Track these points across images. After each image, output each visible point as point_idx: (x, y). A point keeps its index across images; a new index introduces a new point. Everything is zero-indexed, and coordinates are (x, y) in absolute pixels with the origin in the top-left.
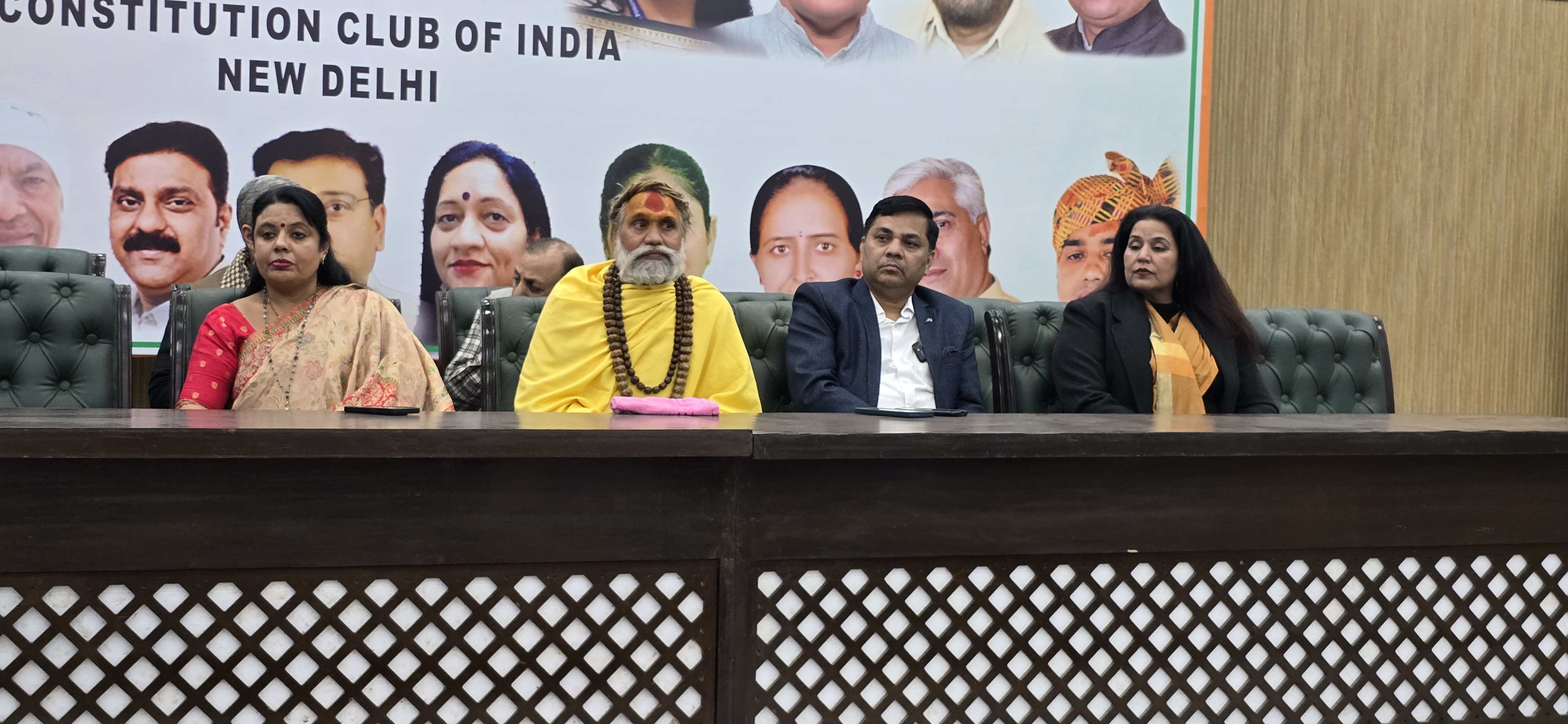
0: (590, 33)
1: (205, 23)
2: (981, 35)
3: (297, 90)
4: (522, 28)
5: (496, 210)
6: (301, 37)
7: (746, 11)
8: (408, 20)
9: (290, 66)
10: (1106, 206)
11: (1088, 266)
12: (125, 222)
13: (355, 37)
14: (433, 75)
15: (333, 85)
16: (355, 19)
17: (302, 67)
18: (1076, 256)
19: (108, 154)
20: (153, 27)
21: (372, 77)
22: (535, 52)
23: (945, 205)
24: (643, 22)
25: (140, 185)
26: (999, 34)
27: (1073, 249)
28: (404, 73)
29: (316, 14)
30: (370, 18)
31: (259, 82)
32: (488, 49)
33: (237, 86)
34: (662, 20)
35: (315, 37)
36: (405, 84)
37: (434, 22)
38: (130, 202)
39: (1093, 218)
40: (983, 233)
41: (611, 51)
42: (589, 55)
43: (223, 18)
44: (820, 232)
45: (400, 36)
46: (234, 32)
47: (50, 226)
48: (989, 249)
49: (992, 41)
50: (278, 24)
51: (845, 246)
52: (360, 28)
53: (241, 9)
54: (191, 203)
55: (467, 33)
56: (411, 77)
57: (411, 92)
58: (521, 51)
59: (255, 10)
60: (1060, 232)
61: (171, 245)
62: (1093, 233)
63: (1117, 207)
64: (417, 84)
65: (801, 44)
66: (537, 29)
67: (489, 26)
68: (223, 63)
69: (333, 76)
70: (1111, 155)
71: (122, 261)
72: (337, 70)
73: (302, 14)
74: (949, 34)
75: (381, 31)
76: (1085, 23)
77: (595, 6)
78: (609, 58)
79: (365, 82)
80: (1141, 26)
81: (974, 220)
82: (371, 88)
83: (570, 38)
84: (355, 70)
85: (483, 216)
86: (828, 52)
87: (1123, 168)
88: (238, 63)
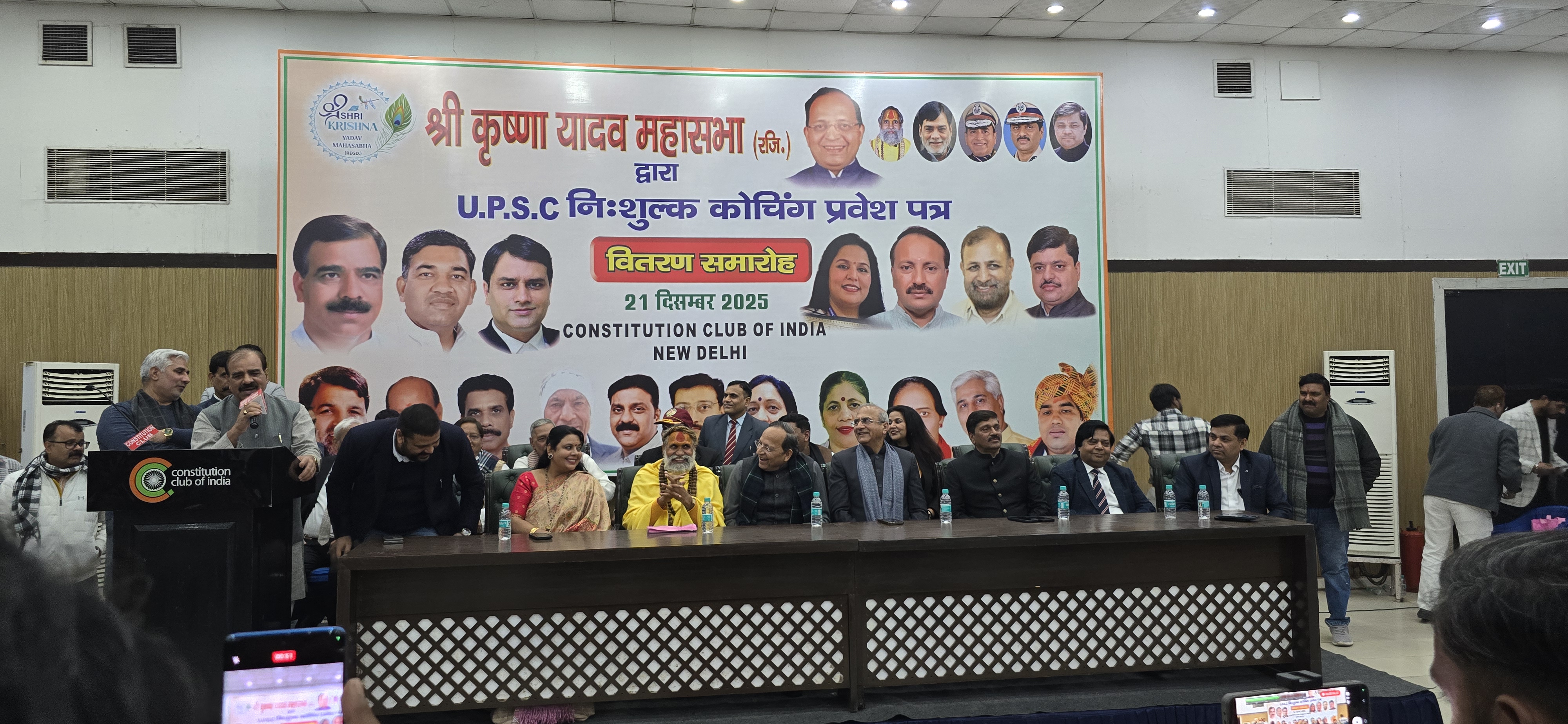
0: (812, 324)
1: (648, 332)
2: (994, 312)
3: (687, 358)
4: (782, 324)
5: (773, 405)
6: (688, 335)
7: (882, 309)
8: (733, 325)
9: (684, 348)
10: (1061, 389)
11: (1054, 417)
12: (617, 418)
13: (711, 333)
14: (744, 347)
15: (702, 355)
16: (711, 326)
17: (689, 348)
18: (1048, 413)
19: (609, 390)
20: (627, 336)
21: (718, 350)
22: (788, 334)
23: (981, 391)
24: (836, 318)
25: (622, 403)
26: (1002, 312)
27: (1046, 410)
28: (732, 347)
29: (694, 325)
30: (717, 325)
31: (671, 356)
32: (768, 335)
33: (662, 358)
34: (844, 316)
35: (694, 335)
36: (732, 352)
37: (744, 325)
38: (619, 410)
39: (1054, 395)
40: (1001, 404)
41: (822, 331)
42: (812, 334)
43: (656, 330)
44: (921, 407)
45: (730, 332)
46: (660, 336)
47: (586, 422)
48: (1004, 412)
49: (999, 315)
50: (678, 332)
51: (934, 414)
52: (713, 330)
53: (663, 325)
54: (644, 409)
55: (758, 328)
56: (735, 349)
57: (735, 355)
58: (782, 334)
59: (669, 325)
60: (1038, 402)
61: (636, 428)
62: (1055, 402)
63: (1067, 389)
64: (738, 352)
65: (908, 322)
66: (789, 324)
67: (768, 324)
68: (656, 348)
69: (702, 351)
70: (1061, 365)
71: (616, 436)
72: (703, 348)
73: (688, 325)
74: (979, 313)
75: (722, 330)
76: (1045, 304)
77: (814, 312)
78: (821, 334)
79: (715, 352)
80: (1073, 304)
81: (996, 398)
82: (718, 355)
83: (803, 327)
84: (711, 348)
85: (767, 408)
86: (921, 325)
87: (1068, 370)
88: (662, 348)
